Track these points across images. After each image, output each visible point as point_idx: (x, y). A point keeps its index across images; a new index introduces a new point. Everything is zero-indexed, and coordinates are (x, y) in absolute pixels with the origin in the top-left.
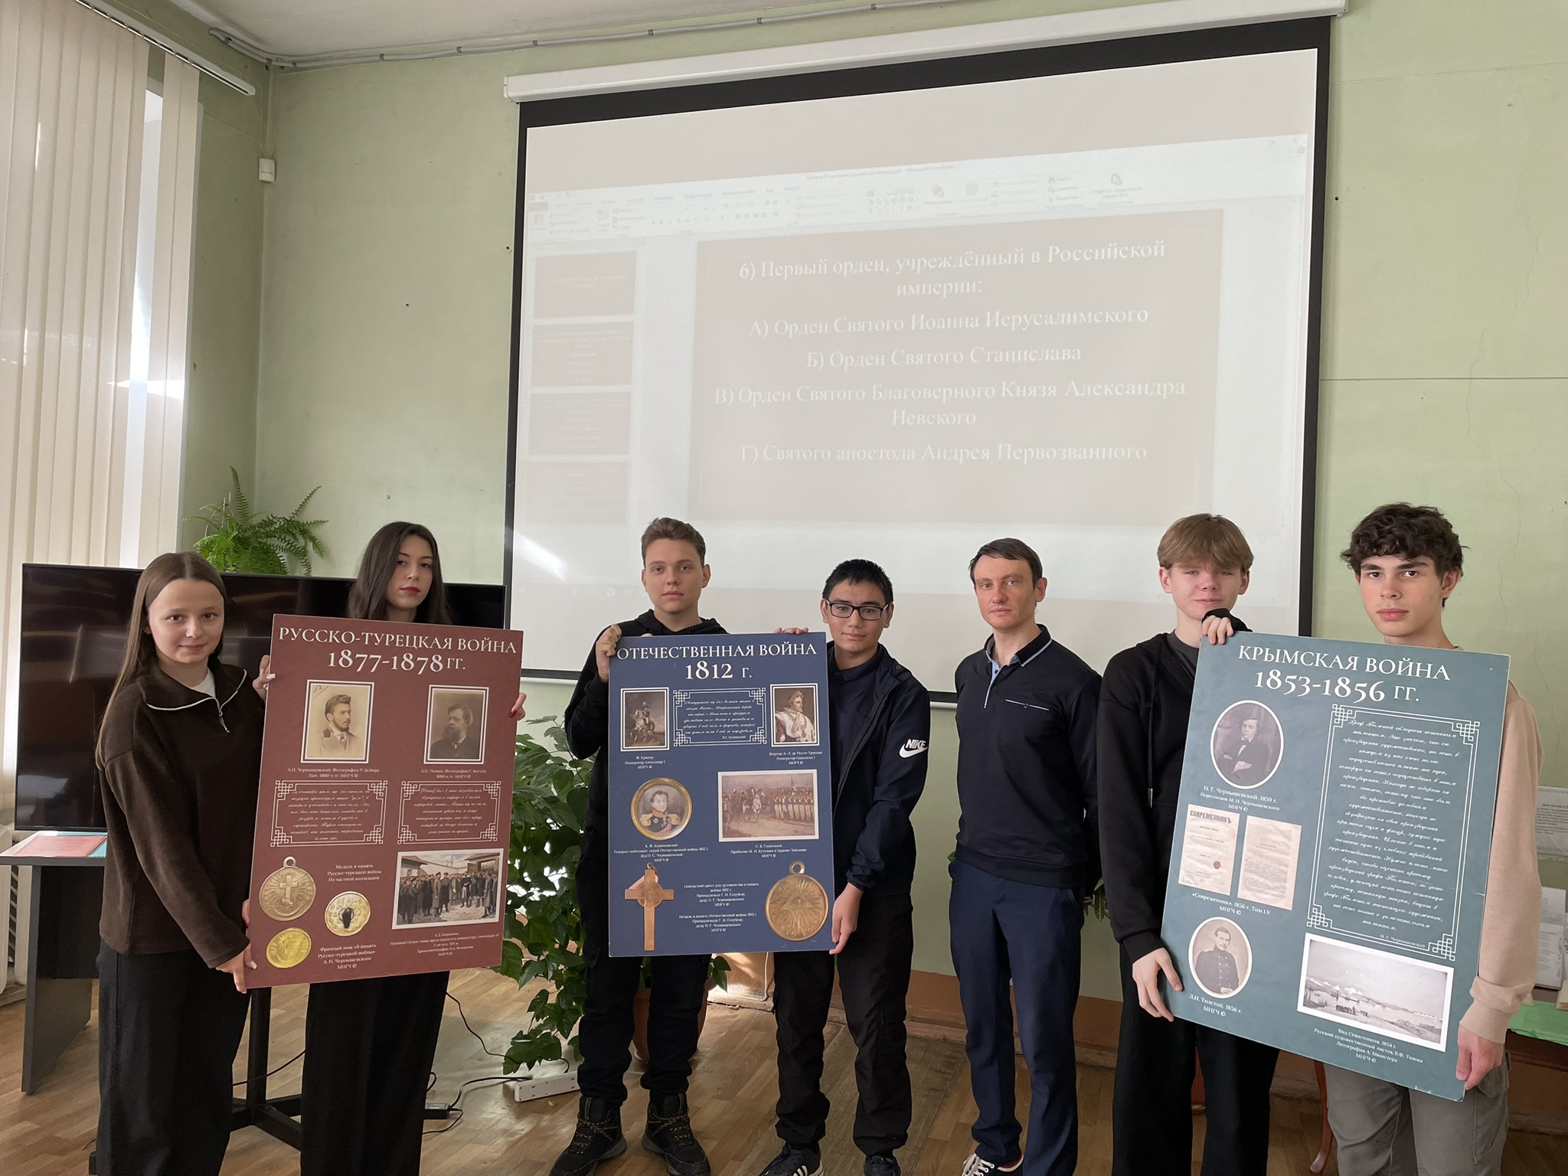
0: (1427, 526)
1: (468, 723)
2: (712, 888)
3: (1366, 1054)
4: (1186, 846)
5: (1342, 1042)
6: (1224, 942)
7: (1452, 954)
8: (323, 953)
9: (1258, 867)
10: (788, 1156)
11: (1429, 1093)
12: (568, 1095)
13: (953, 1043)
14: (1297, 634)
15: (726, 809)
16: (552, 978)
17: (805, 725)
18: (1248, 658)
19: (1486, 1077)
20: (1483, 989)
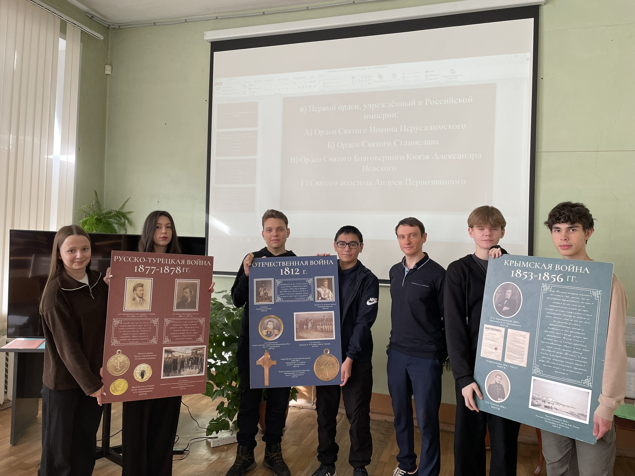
0: (579, 211)
1: (191, 295)
2: (292, 360)
3: (556, 425)
4: (483, 341)
5: (547, 420)
6: (499, 380)
7: (591, 385)
8: (133, 389)
9: (512, 349)
10: (322, 468)
11: (582, 441)
12: (232, 444)
13: (389, 422)
14: (527, 255)
15: (297, 327)
16: (226, 397)
17: (329, 293)
18: (508, 265)
19: (606, 435)
20: (603, 399)
